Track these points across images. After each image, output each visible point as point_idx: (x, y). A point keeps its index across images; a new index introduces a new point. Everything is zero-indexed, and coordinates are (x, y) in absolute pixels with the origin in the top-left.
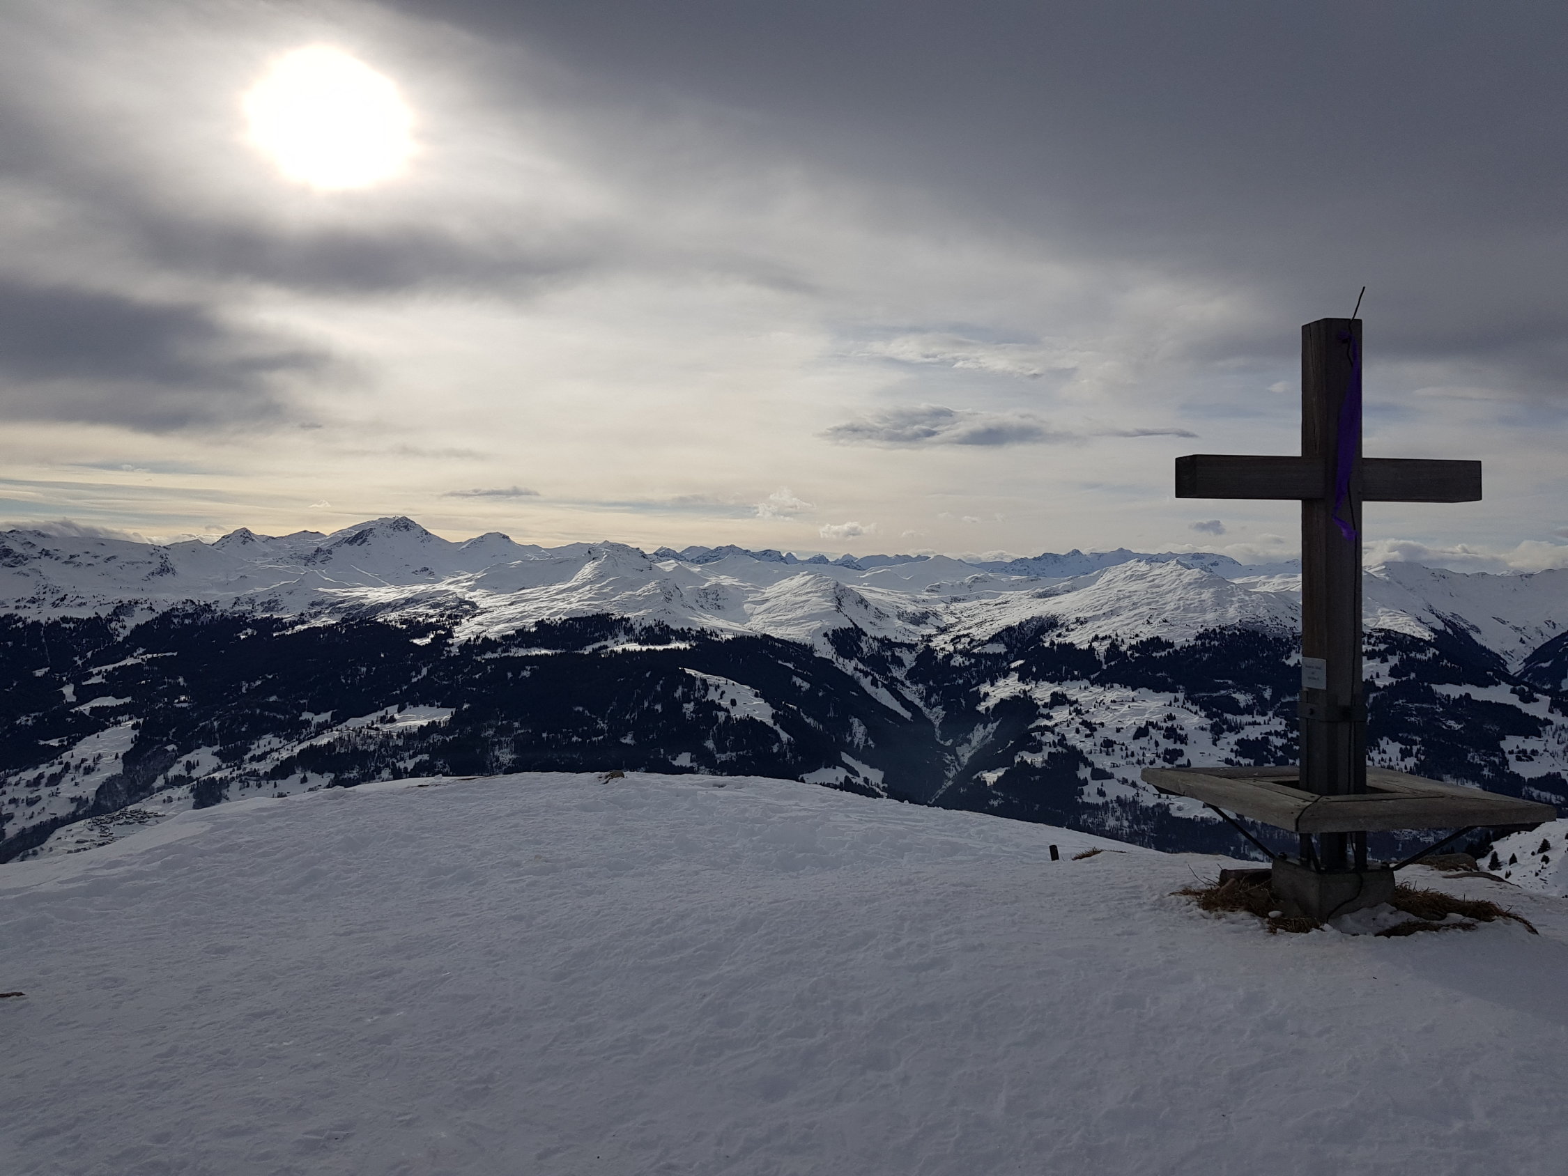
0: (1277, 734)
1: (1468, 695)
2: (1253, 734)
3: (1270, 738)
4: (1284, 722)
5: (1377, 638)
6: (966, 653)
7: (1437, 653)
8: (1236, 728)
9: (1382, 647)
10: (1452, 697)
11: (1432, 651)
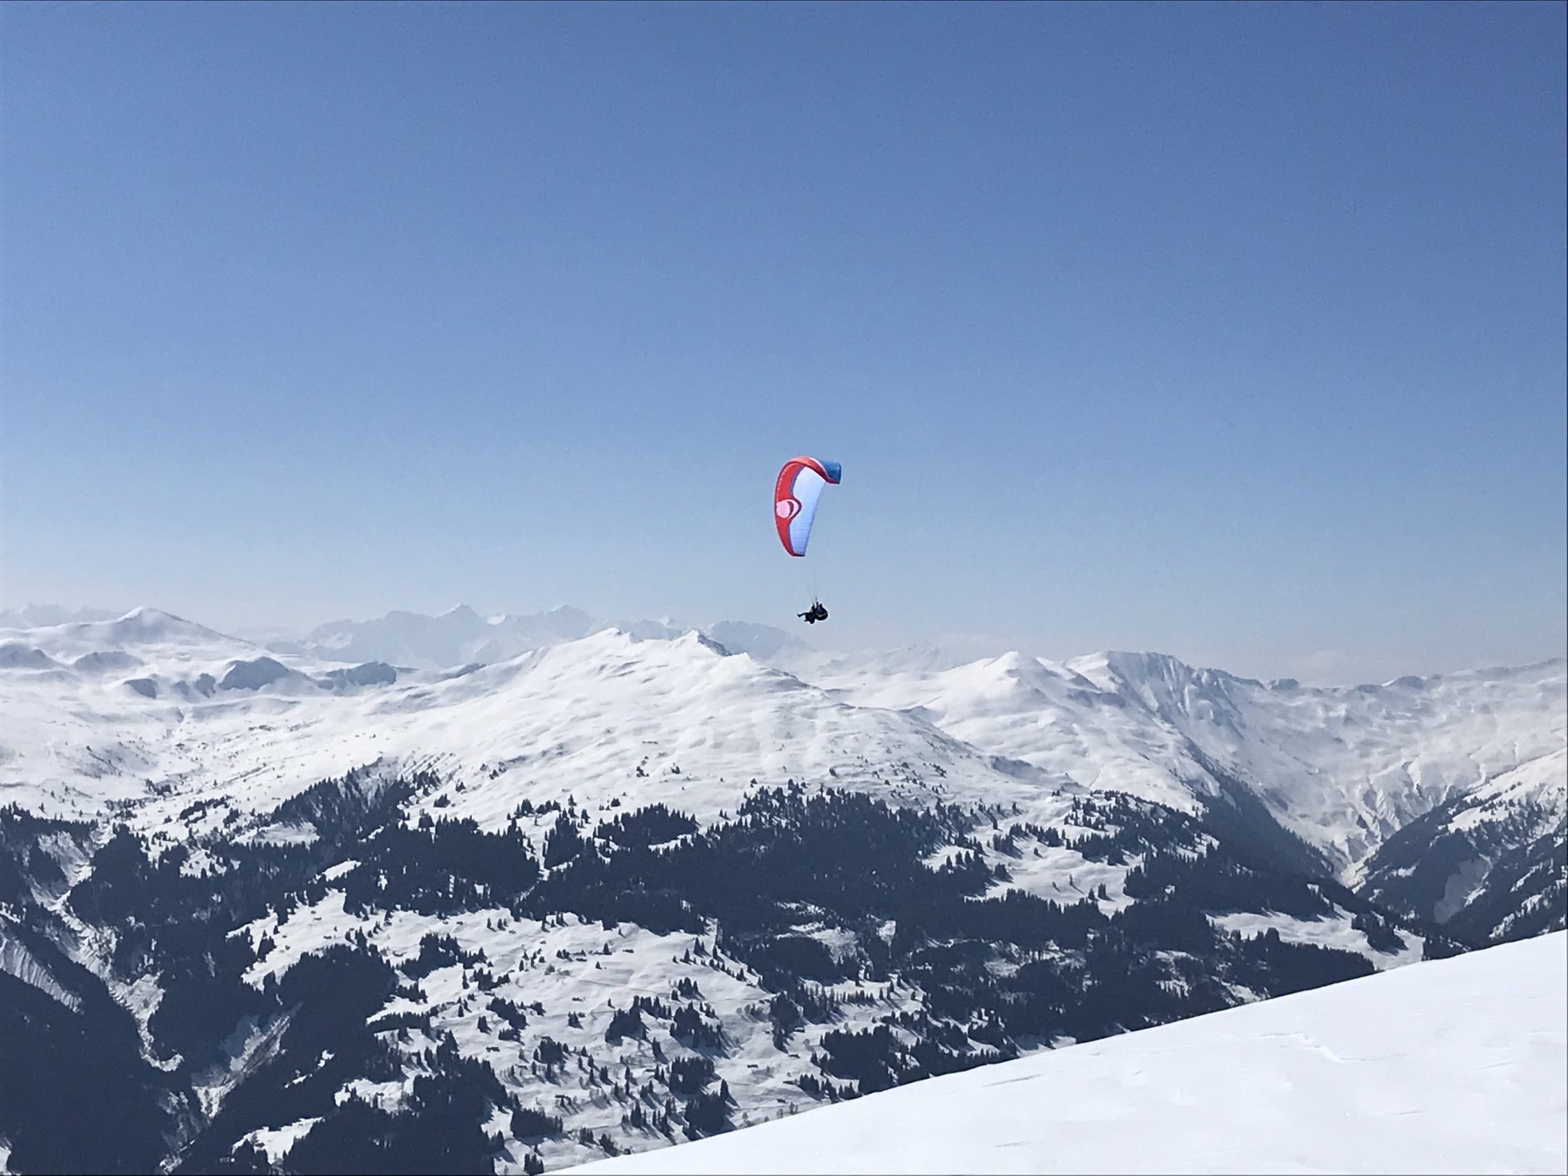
0: (906, 1020)
1: (1273, 933)
2: (857, 1022)
3: (893, 1029)
4: (921, 994)
5: (1102, 811)
6: (219, 847)
7: (1216, 843)
8: (823, 1011)
9: (1112, 831)
10: (1244, 937)
11: (1206, 842)
